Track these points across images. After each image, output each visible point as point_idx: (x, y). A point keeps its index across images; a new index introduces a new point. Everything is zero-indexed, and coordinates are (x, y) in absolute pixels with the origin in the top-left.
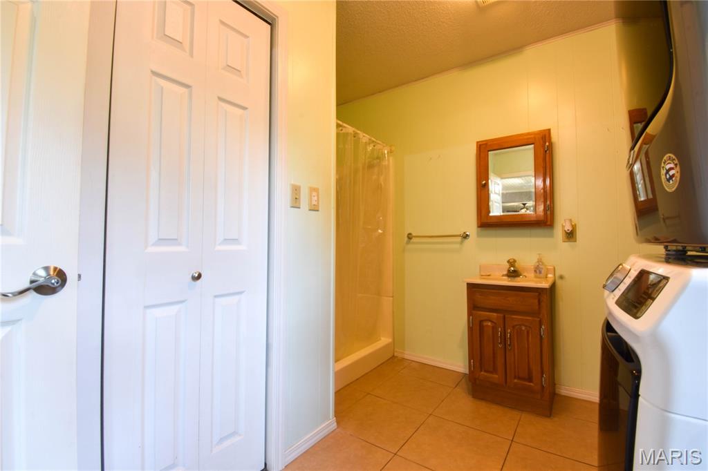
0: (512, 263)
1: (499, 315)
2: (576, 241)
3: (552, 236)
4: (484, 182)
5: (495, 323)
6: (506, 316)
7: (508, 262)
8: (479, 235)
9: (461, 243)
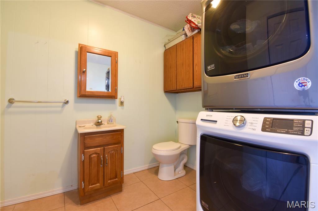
0: (99, 118)
1: (101, 148)
2: (123, 106)
3: (114, 103)
4: (84, 70)
5: (99, 154)
6: (105, 147)
7: (98, 117)
8: (76, 102)
9: (63, 106)
